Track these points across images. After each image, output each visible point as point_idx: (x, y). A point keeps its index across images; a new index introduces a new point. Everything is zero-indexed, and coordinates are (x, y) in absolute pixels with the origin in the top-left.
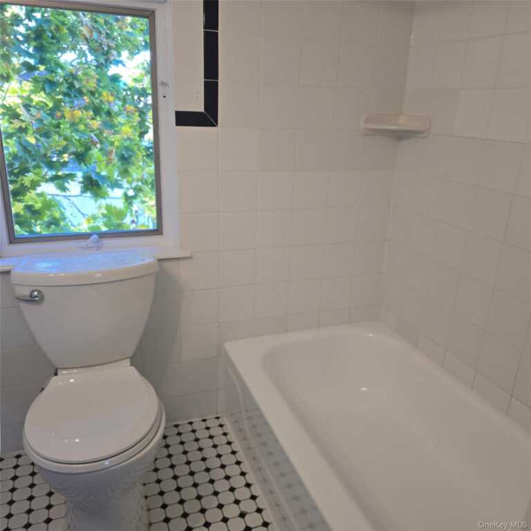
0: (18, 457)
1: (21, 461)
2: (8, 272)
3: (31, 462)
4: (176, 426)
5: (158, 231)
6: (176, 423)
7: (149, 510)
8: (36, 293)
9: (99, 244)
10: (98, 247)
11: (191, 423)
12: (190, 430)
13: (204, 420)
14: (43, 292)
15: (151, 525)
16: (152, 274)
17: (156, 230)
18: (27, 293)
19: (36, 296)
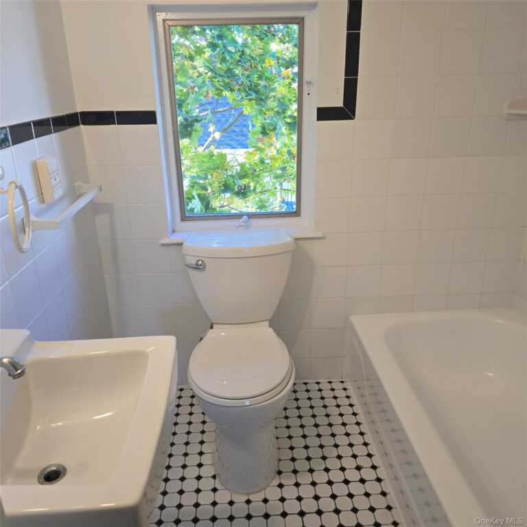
0: (181, 390)
1: (183, 394)
2: (181, 244)
3: (191, 395)
4: (306, 384)
5: (297, 214)
6: (306, 381)
7: (279, 449)
8: (200, 262)
9: (248, 224)
10: (247, 226)
11: (318, 383)
12: (317, 388)
13: (330, 382)
14: (205, 261)
15: (280, 460)
16: (290, 251)
17: (295, 212)
18: (194, 262)
19: (201, 265)
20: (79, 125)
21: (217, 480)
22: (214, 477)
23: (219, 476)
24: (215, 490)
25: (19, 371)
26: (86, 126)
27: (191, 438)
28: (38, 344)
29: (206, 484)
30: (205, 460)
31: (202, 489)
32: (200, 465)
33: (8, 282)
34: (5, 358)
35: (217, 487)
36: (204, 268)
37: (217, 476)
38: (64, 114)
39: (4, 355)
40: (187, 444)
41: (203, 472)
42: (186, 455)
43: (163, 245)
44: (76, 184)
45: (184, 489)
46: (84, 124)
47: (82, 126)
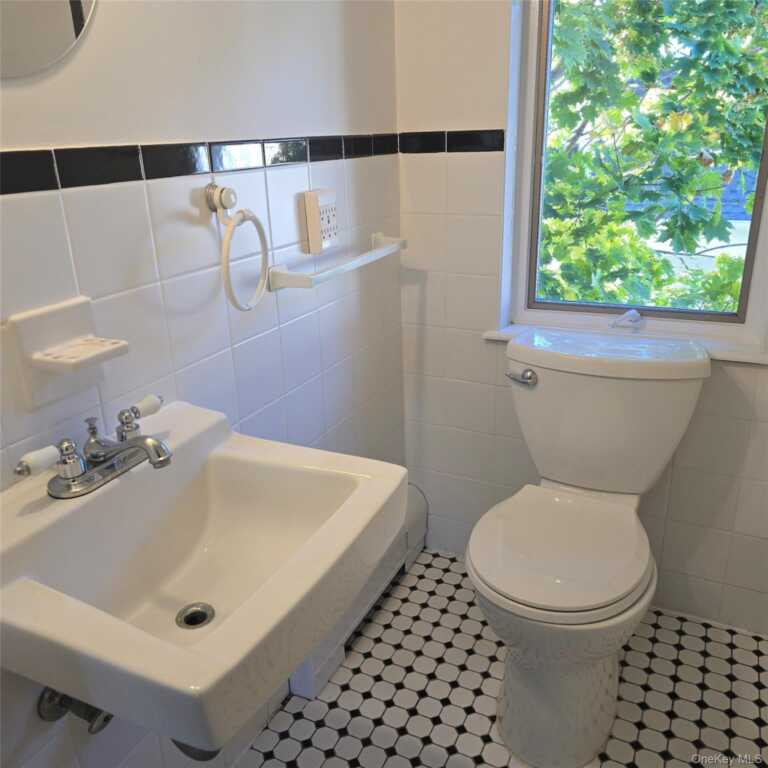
0: (453, 560)
1: (453, 567)
2: (505, 342)
3: (463, 572)
4: (707, 626)
5: (738, 317)
6: (708, 622)
7: (617, 717)
8: (529, 374)
9: (637, 324)
10: (636, 329)
11: (732, 633)
12: (728, 641)
13: (758, 639)
14: (539, 374)
15: (611, 737)
16: (698, 379)
17: (735, 315)
18: (520, 372)
19: (530, 378)
20: (396, 152)
21: (495, 726)
22: (493, 719)
23: (501, 719)
24: (487, 739)
25: (161, 459)
26: (406, 155)
27: (479, 647)
28: (236, 436)
29: (478, 725)
30: (489, 687)
31: (468, 729)
32: (478, 692)
33: (229, 349)
34: (151, 437)
35: (492, 735)
36: (535, 383)
37: (497, 720)
38: (371, 133)
39: (150, 434)
40: (470, 652)
41: (479, 703)
42: (463, 668)
43: (489, 341)
44: (373, 235)
45: (442, 718)
46: (403, 151)
47: (400, 154)
